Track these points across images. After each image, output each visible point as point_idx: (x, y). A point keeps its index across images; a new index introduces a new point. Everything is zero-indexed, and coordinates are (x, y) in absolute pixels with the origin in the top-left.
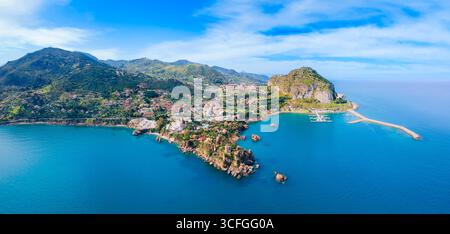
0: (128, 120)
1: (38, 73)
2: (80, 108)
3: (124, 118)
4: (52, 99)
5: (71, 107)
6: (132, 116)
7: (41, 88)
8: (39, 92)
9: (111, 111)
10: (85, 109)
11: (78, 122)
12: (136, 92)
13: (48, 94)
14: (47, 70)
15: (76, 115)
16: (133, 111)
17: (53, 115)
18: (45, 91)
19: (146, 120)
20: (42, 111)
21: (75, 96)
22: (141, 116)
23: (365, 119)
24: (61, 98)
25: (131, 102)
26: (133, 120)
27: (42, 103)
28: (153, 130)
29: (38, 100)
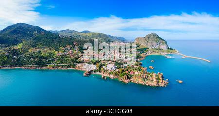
0: (75, 65)
1: (14, 36)
2: (43, 57)
3: (72, 64)
4: (24, 52)
5: (37, 57)
6: (77, 62)
7: (16, 45)
8: (16, 47)
9: (63, 59)
10: (46, 58)
11: (42, 67)
12: (74, 47)
13: (21, 48)
14: (19, 35)
15: (40, 62)
16: (77, 59)
17: (25, 63)
18: (19, 47)
19: (87, 64)
20: (18, 60)
21: (38, 50)
22: (83, 62)
23: (186, 56)
24: (30, 51)
25: (72, 53)
26: (78, 65)
27: (18, 55)
28: (95, 71)
29: (15, 53)
